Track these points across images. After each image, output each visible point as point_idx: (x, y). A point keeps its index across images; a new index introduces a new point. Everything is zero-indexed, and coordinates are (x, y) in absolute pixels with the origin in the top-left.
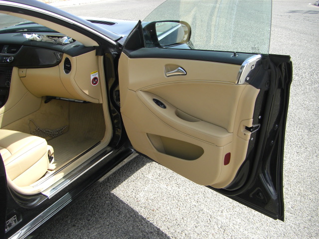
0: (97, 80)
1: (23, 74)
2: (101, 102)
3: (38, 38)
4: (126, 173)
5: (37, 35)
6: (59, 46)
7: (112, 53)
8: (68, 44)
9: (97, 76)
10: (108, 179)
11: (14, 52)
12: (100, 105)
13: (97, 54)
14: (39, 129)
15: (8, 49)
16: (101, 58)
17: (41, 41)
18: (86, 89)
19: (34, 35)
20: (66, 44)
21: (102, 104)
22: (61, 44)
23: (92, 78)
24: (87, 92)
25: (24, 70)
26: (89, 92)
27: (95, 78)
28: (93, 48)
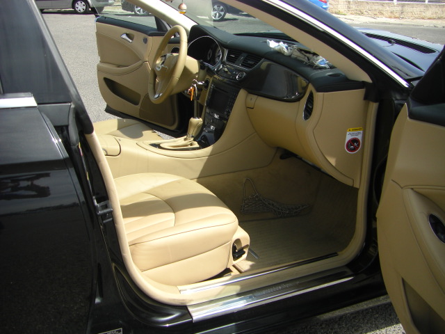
0: (359, 145)
1: (251, 103)
2: (357, 185)
3: (286, 51)
4: (376, 319)
5: (286, 45)
6: (308, 70)
7: (396, 102)
8: (325, 68)
9: (360, 137)
10: (341, 318)
11: (249, 66)
12: (355, 191)
13: (366, 98)
14: (257, 197)
15: (245, 60)
16: (374, 107)
17: (290, 56)
18: (332, 156)
19: (281, 43)
20: (321, 68)
21: (357, 190)
22: (312, 66)
23: (348, 138)
24: (333, 161)
25: (254, 97)
26: (336, 161)
27: (354, 141)
28: (361, 85)
